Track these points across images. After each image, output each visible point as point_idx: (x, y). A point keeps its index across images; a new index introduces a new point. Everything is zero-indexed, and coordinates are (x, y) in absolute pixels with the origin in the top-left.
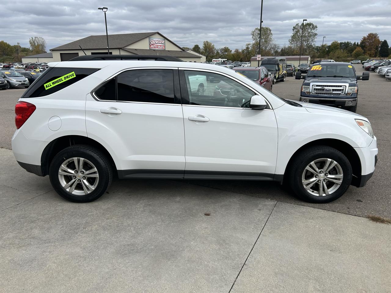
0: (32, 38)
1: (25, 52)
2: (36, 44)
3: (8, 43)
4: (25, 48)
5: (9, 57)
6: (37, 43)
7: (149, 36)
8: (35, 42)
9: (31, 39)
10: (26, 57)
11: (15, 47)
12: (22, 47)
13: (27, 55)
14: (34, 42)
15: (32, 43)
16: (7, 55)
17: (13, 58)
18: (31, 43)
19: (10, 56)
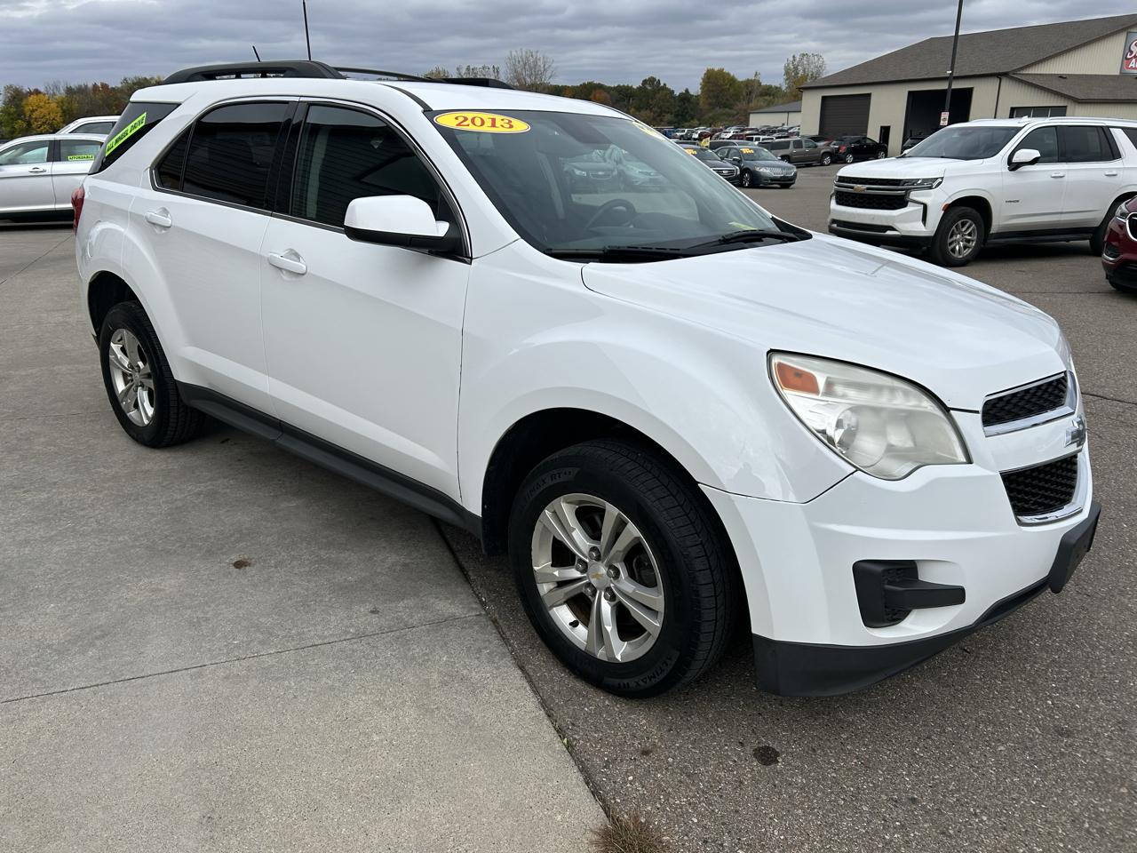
0: (794, 57)
1: (767, 98)
2: (801, 72)
3: (732, 74)
4: (770, 87)
5: (727, 110)
6: (804, 71)
7: (1128, 28)
8: (800, 68)
9: (792, 59)
10: (766, 110)
11: (748, 83)
12: (762, 84)
13: (769, 104)
14: (796, 68)
15: (790, 73)
16: (725, 106)
17: (735, 112)
18: (787, 72)
19: (731, 109)
